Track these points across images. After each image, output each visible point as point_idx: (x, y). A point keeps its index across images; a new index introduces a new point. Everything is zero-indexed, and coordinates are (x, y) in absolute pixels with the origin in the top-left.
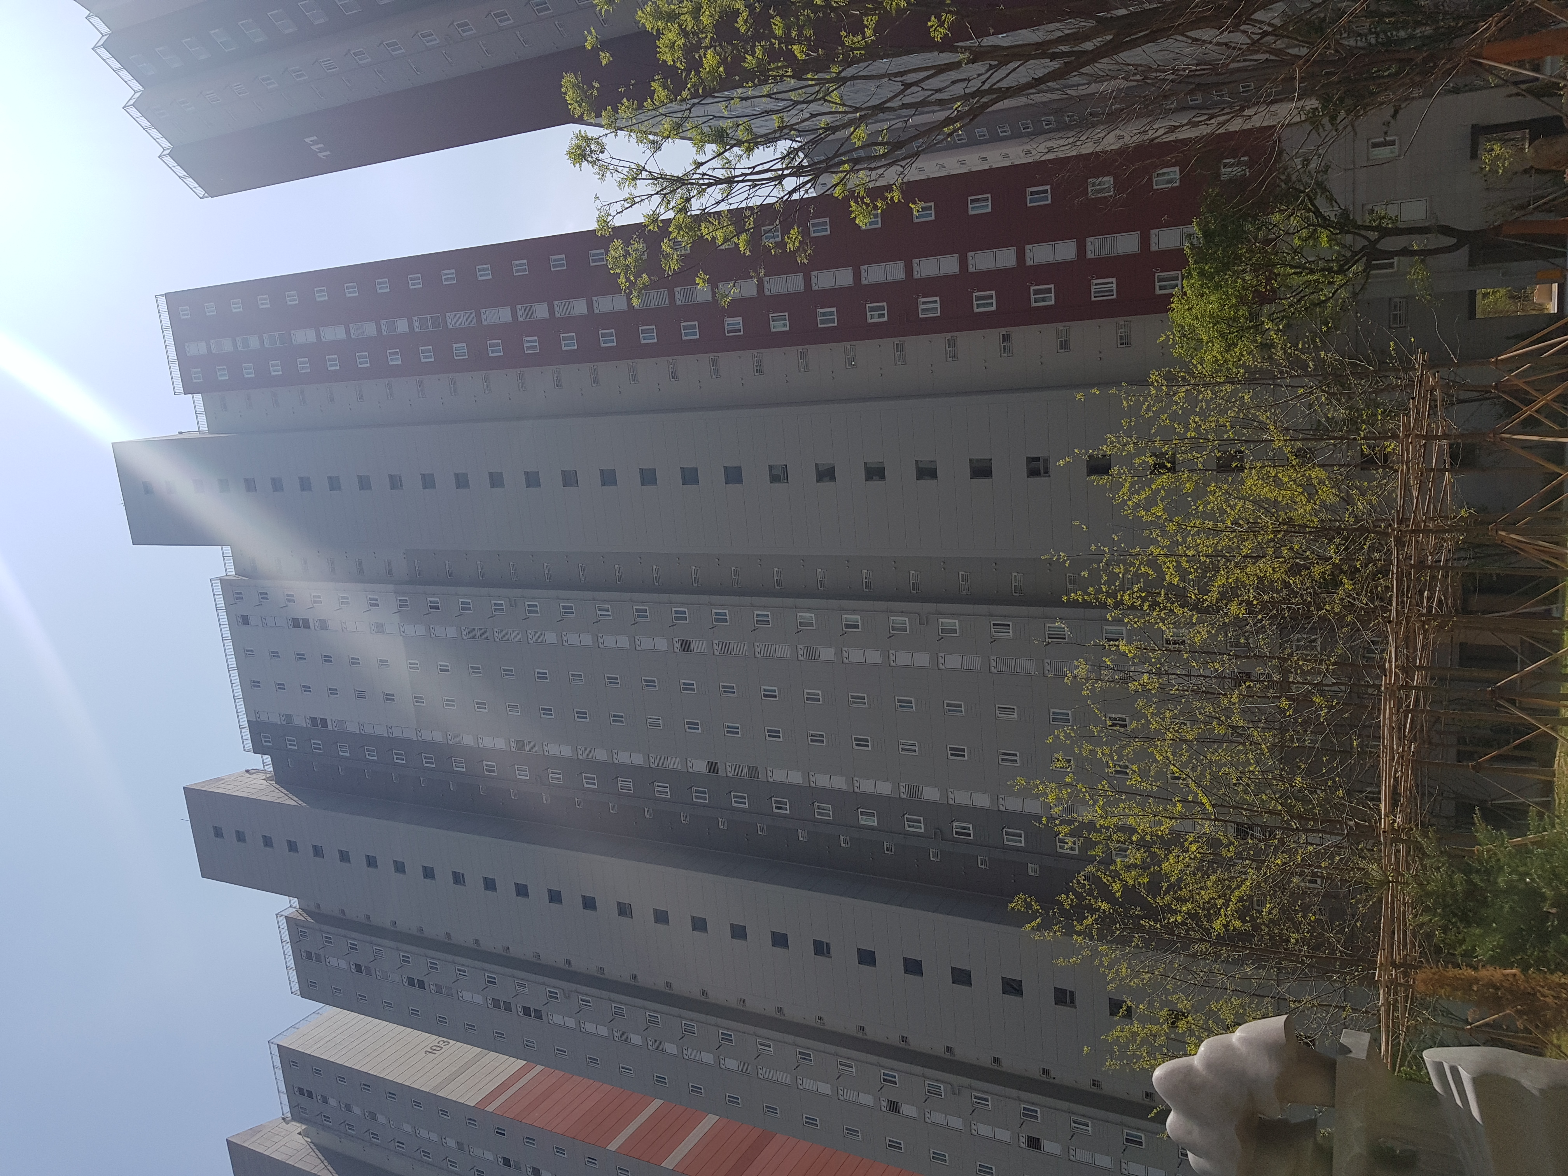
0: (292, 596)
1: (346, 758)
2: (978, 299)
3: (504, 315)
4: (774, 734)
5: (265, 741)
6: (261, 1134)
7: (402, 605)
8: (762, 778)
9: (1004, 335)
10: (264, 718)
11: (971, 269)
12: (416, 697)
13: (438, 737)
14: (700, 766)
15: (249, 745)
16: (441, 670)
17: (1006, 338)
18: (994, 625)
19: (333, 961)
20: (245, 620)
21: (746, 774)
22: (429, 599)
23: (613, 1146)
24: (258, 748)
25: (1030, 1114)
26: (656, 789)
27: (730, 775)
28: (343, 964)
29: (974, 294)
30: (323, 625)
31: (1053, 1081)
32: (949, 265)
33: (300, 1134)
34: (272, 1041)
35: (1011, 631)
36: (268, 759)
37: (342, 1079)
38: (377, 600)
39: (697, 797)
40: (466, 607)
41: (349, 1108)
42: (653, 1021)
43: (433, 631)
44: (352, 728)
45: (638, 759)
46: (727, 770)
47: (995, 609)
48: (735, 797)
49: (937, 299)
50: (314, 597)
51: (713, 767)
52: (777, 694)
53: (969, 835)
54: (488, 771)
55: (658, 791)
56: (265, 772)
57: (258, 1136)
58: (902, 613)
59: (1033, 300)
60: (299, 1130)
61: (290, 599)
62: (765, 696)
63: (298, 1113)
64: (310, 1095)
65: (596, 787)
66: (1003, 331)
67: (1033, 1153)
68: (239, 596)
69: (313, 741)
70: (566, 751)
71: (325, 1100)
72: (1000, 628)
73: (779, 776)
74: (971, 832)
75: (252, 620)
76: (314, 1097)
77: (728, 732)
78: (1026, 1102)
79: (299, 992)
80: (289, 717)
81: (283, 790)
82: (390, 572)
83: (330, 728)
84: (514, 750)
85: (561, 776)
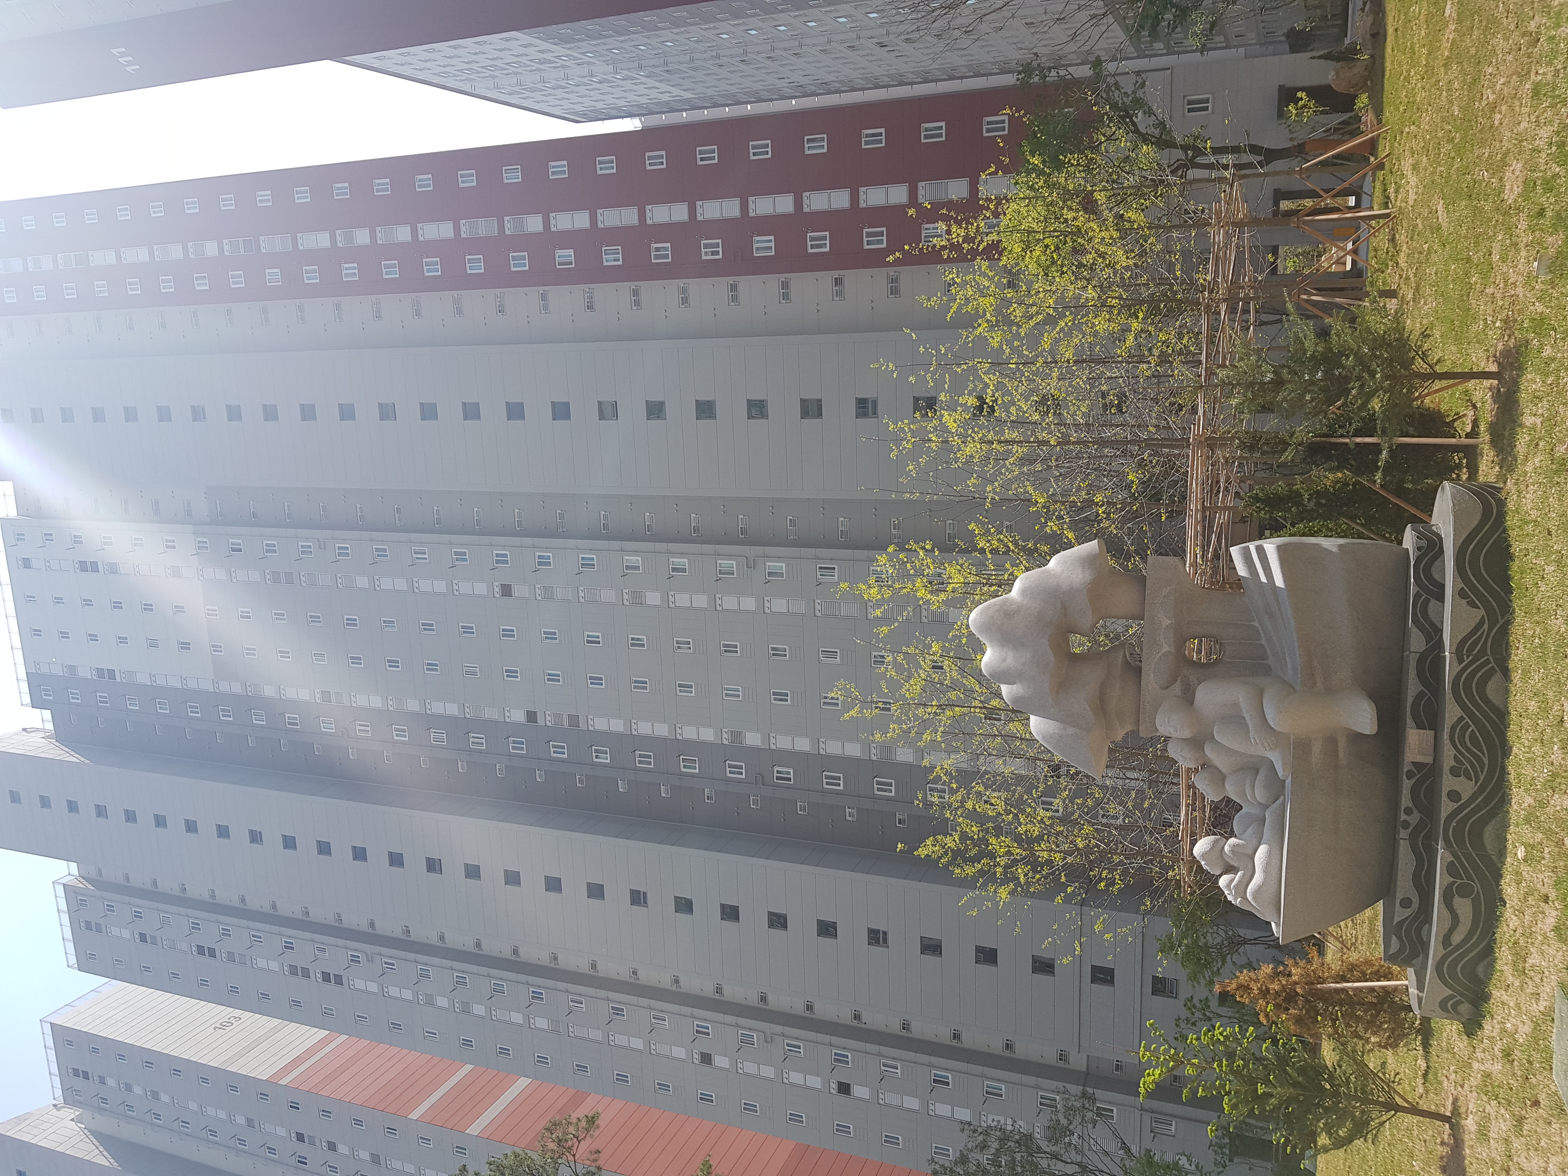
0: (80, 537)
1: (135, 711)
2: (812, 239)
3: (323, 240)
4: (597, 680)
5: (45, 695)
6: (27, 1122)
7: (201, 546)
8: (583, 726)
9: (836, 279)
10: (45, 669)
11: (806, 209)
12: (213, 646)
13: (237, 688)
14: (518, 716)
15: (27, 699)
16: (242, 617)
17: (838, 281)
18: (820, 568)
19: (115, 931)
20: (27, 563)
21: (566, 722)
22: (231, 540)
23: (414, 1116)
24: (37, 703)
25: (841, 1059)
26: (471, 740)
27: (549, 724)
28: (126, 934)
29: (809, 235)
30: (113, 569)
31: (864, 1026)
32: (784, 204)
33: (72, 1120)
34: (45, 1019)
35: (836, 574)
36: (47, 714)
37: (122, 1057)
38: (174, 541)
39: (514, 748)
40: (270, 549)
41: (129, 1088)
42: (461, 981)
43: (234, 575)
44: (142, 679)
45: (452, 709)
46: (546, 719)
47: (821, 552)
48: (554, 746)
49: (772, 238)
50: (105, 538)
51: (531, 716)
52: (600, 639)
53: (789, 780)
54: (290, 724)
55: (473, 742)
56: (44, 730)
57: (24, 1124)
58: (730, 556)
59: (865, 243)
60: (72, 1116)
61: (77, 540)
62: (589, 642)
63: (71, 1097)
64: (86, 1075)
65: (407, 739)
66: (836, 274)
67: (843, 1098)
68: (20, 537)
69: (98, 694)
70: (376, 702)
71: (102, 1081)
72: (824, 572)
73: (600, 724)
74: (792, 776)
75: (34, 563)
76: (91, 1078)
77: (549, 680)
78: (838, 1047)
79: (76, 966)
80: (72, 668)
81: (64, 748)
82: (189, 513)
83: (118, 679)
84: (319, 701)
85: (369, 729)
